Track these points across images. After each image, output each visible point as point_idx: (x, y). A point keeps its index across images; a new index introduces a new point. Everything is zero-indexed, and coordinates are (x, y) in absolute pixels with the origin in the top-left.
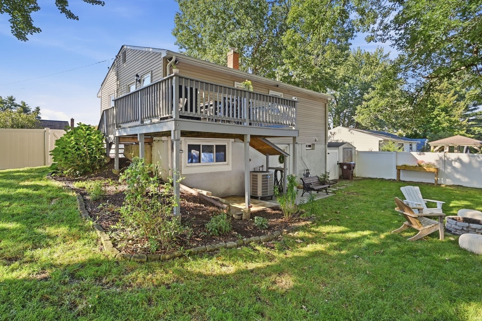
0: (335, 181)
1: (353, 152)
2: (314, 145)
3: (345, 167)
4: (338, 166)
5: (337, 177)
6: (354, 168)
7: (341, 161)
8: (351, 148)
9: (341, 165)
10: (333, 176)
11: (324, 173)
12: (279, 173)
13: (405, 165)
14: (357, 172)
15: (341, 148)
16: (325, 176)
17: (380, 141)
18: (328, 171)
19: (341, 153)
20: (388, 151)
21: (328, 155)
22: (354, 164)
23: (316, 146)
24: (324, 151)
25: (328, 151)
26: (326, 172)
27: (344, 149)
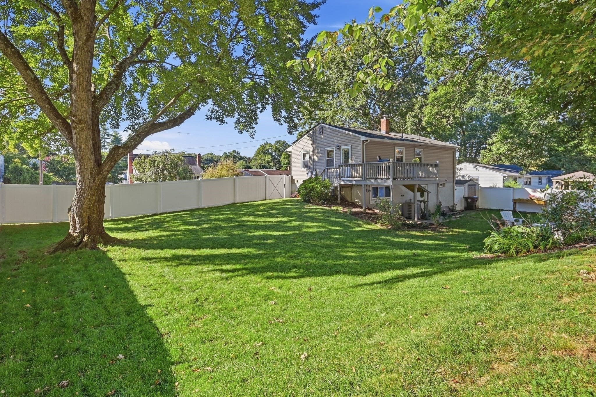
0: (461, 211)
1: (477, 188)
2: (444, 183)
3: (469, 200)
4: (463, 200)
5: (463, 208)
6: (477, 201)
7: (466, 196)
8: (475, 185)
9: (466, 199)
10: (459, 207)
11: (452, 204)
12: (423, 204)
13: (520, 199)
14: (480, 204)
15: (466, 185)
16: (453, 207)
17: (504, 177)
18: (455, 203)
19: (467, 189)
20: (510, 187)
21: (455, 191)
22: (477, 198)
23: (446, 185)
24: (452, 188)
25: (456, 188)
26: (454, 204)
27: (469, 185)
